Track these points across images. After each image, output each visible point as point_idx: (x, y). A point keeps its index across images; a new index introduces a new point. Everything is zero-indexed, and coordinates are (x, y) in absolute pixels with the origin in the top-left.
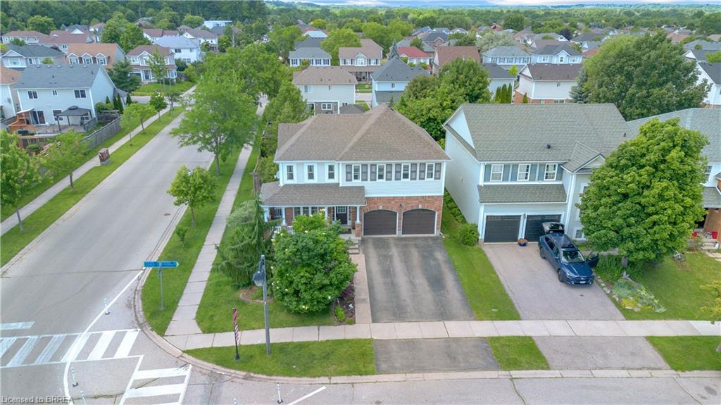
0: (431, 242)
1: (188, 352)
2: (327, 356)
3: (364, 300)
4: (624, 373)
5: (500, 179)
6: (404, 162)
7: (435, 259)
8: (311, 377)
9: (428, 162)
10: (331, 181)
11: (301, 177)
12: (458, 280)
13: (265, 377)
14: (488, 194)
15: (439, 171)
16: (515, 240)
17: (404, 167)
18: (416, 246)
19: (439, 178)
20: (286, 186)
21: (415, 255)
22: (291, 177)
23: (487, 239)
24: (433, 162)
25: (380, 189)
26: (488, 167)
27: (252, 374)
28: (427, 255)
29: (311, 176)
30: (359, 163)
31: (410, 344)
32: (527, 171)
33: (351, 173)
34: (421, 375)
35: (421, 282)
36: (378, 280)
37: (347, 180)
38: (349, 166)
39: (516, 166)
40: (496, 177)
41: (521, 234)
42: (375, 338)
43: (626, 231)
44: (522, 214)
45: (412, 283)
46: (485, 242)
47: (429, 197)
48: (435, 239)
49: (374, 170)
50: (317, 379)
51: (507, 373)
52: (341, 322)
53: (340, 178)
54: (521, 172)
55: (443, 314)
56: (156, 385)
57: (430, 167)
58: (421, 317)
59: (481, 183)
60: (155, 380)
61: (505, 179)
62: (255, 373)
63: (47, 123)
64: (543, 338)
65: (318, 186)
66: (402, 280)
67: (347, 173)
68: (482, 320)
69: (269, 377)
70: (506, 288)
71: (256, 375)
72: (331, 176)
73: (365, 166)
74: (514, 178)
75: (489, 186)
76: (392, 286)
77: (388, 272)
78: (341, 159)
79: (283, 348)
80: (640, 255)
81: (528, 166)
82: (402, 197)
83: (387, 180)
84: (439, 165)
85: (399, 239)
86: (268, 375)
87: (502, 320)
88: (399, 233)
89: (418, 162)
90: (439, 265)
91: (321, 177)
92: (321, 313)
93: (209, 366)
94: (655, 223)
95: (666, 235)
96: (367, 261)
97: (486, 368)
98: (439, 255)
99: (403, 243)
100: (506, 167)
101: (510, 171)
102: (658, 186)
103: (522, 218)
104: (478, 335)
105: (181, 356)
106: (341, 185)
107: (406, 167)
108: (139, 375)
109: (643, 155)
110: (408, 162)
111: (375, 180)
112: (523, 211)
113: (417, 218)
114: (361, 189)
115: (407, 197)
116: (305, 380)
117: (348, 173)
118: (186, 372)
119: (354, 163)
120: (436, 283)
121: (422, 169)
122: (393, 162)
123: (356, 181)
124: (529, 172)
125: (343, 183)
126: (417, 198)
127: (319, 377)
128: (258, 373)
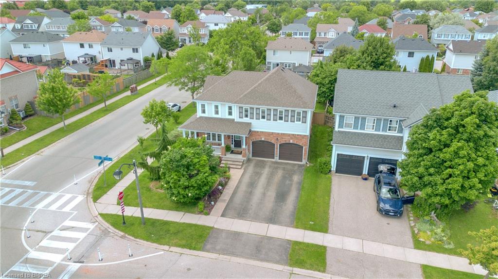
0: (296, 168)
1: (101, 214)
2: (176, 233)
3: (224, 201)
5: (351, 127)
6: (280, 109)
7: (291, 180)
8: (159, 244)
9: (297, 110)
10: (230, 117)
11: (210, 113)
12: (298, 197)
13: (133, 238)
14: (340, 137)
15: (305, 117)
16: (360, 173)
18: (284, 169)
19: (305, 122)
20: (200, 117)
22: (204, 112)
23: (338, 171)
24: (301, 110)
25: (263, 126)
26: (341, 117)
27: (127, 235)
29: (217, 113)
30: (248, 106)
31: (236, 235)
32: (374, 123)
33: (242, 112)
34: (229, 257)
35: (272, 194)
36: (243, 187)
37: (240, 118)
38: (241, 108)
39: (364, 119)
40: (348, 126)
41: (365, 171)
42: (215, 227)
43: (426, 179)
44: (366, 156)
45: (264, 194)
46: (336, 172)
47: (298, 135)
48: (303, 165)
49: (258, 112)
51: (291, 268)
52: (201, 212)
53: (235, 116)
54: (369, 123)
55: (272, 219)
56: (72, 231)
57: (299, 114)
58: (256, 218)
59: (337, 129)
60: (73, 227)
61: (356, 127)
62: (128, 235)
63: (117, 67)
64: (334, 250)
65: (221, 119)
66: (258, 191)
67: (240, 112)
68: (297, 228)
69: (135, 239)
70: (331, 208)
71: (129, 237)
72: (230, 114)
73: (252, 108)
74: (363, 128)
75: (342, 131)
76: (250, 194)
77: (252, 185)
78: (235, 103)
79: (154, 222)
80: (437, 200)
81: (375, 119)
82: (279, 133)
83: (267, 120)
84: (306, 112)
85: (276, 163)
86: (135, 238)
87: (313, 230)
88: (277, 159)
89: (290, 109)
90: (291, 185)
91: (223, 113)
92: (188, 204)
93: (106, 225)
94: (450, 176)
95: (457, 186)
96: (243, 175)
97: (278, 262)
98: (296, 178)
99: (276, 166)
100: (356, 118)
101: (360, 121)
102: (455, 145)
103: (366, 159)
104: (288, 238)
106: (235, 121)
107: (281, 112)
108: (68, 223)
110: (283, 109)
111: (259, 119)
112: (367, 153)
113: (290, 150)
114: (249, 124)
115: (281, 134)
116: (155, 245)
118: (91, 226)
119: (245, 106)
120: (281, 196)
121: (293, 115)
122: (272, 108)
123: (247, 118)
124: (375, 125)
125: (237, 119)
126: (289, 135)
127: (164, 245)
128: (130, 235)
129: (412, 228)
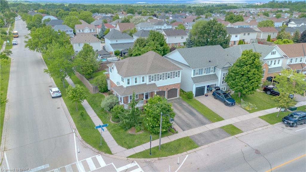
1: (129, 157)
2: (179, 145)
4: (261, 128)
5: (198, 74)
6: (168, 72)
7: (185, 106)
9: (176, 71)
10: (144, 83)
11: (132, 83)
12: (197, 111)
14: (195, 80)
15: (179, 74)
16: (204, 94)
17: (168, 74)
18: (175, 102)
19: (179, 77)
20: (127, 87)
21: (177, 105)
22: (129, 83)
23: (196, 96)
24: (177, 71)
25: (161, 83)
26: (194, 71)
28: (181, 105)
29: (136, 82)
31: (201, 135)
38: (150, 76)
39: (202, 69)
40: (197, 74)
41: (206, 92)
45: (185, 115)
47: (176, 84)
48: (178, 98)
50: (182, 153)
52: (174, 133)
53: (147, 81)
54: (204, 71)
55: (202, 123)
57: (176, 73)
59: (192, 76)
61: (199, 74)
64: (235, 124)
65: (139, 85)
68: (214, 122)
70: (213, 111)
71: (162, 158)
72: (143, 81)
73: (155, 75)
74: (202, 73)
75: (195, 77)
78: (148, 74)
81: (205, 69)
82: (168, 85)
83: (163, 79)
84: (179, 72)
86: (166, 157)
87: (219, 121)
89: (173, 72)
90: (188, 107)
91: (140, 82)
93: (142, 159)
98: (185, 104)
100: (200, 70)
103: (206, 87)
104: (217, 127)
105: (127, 159)
108: (119, 170)
110: (169, 72)
111: (159, 80)
112: (206, 84)
113: (172, 92)
114: (155, 84)
116: (179, 155)
117: (150, 79)
119: (152, 75)
120: (192, 113)
121: (174, 74)
122: (165, 73)
124: (206, 71)
125: (148, 83)
126: (172, 85)
129: (241, 107)
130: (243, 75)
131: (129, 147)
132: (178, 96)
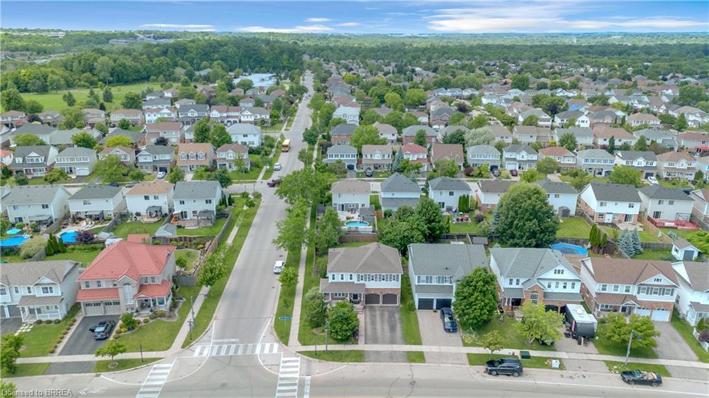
0: (394, 308)
1: (299, 352)
2: (347, 356)
3: (362, 335)
6: (383, 274)
7: (395, 318)
8: (341, 362)
9: (393, 274)
10: (351, 281)
11: (337, 279)
12: (402, 327)
14: (421, 289)
15: (398, 278)
16: (432, 309)
18: (388, 311)
19: (398, 281)
20: (332, 282)
21: (386, 314)
22: (334, 279)
23: (419, 308)
24: (395, 274)
25: (372, 285)
26: (419, 277)
28: (391, 316)
29: (342, 279)
30: (363, 274)
31: (378, 353)
34: (379, 363)
35: (387, 328)
36: (369, 327)
37: (358, 281)
38: (359, 275)
39: (431, 277)
40: (423, 281)
41: (435, 307)
42: (365, 350)
43: (465, 311)
45: (383, 328)
47: (394, 289)
48: (397, 307)
49: (369, 277)
51: (410, 364)
52: (353, 343)
53: (355, 280)
54: (434, 280)
55: (392, 342)
57: (394, 276)
58: (384, 342)
59: (417, 284)
60: (289, 361)
61: (427, 282)
62: (322, 360)
63: (188, 218)
65: (345, 283)
66: (379, 327)
68: (407, 344)
70: (421, 331)
72: (351, 279)
73: (366, 275)
74: (431, 282)
75: (421, 285)
76: (374, 329)
77: (373, 323)
78: (355, 272)
80: (470, 321)
81: (437, 277)
82: (382, 289)
83: (375, 281)
84: (398, 275)
85: (381, 307)
86: (327, 361)
87: (414, 345)
88: (381, 304)
89: (389, 274)
90: (395, 321)
91: (347, 279)
92: (345, 340)
94: (475, 309)
96: (365, 318)
98: (397, 316)
99: (382, 309)
100: (427, 278)
101: (429, 279)
103: (435, 300)
104: (403, 350)
105: (296, 353)
107: (383, 276)
108: (283, 359)
109: (471, 282)
111: (370, 281)
112: (435, 297)
113: (389, 298)
114: (364, 285)
115: (384, 289)
117: (358, 278)
118: (299, 359)
119: (361, 274)
120: (393, 328)
121: (391, 277)
122: (378, 274)
123: (362, 281)
124: (437, 280)
125: (356, 282)
126: (389, 289)
127: (344, 362)
129: (462, 337)
130: (465, 298)
131: (304, 344)
132: (397, 305)
